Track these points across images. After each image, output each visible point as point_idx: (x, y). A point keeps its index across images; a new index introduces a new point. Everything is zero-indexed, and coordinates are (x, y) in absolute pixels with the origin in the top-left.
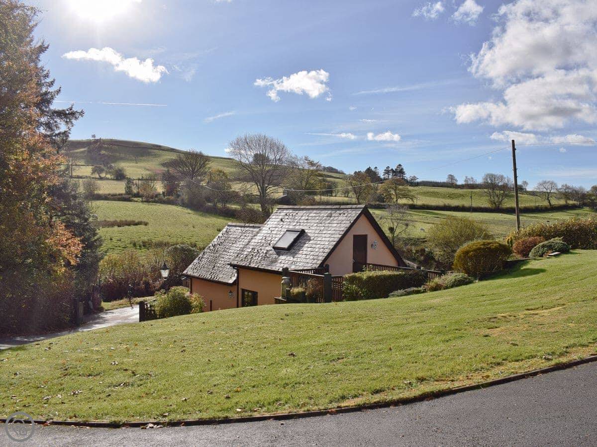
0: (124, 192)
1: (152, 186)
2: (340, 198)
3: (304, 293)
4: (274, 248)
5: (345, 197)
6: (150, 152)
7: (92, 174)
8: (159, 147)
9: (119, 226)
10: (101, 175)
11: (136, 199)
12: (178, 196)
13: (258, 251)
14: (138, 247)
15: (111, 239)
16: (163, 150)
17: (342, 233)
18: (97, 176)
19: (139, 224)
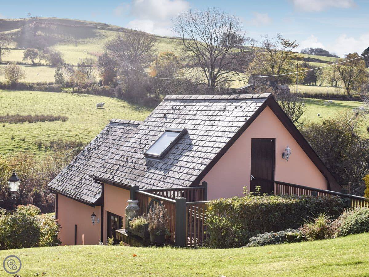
0: (53, 80)
1: (89, 73)
2: (325, 88)
3: (146, 226)
4: (145, 154)
5: (332, 86)
6: (95, 33)
7: (24, 58)
8: (105, 27)
9: (30, 122)
10: (34, 60)
11: (66, 89)
12: (116, 85)
13: (127, 159)
14: (43, 149)
15: (13, 138)
16: (111, 30)
17: (232, 135)
18: (30, 62)
19: (56, 120)
